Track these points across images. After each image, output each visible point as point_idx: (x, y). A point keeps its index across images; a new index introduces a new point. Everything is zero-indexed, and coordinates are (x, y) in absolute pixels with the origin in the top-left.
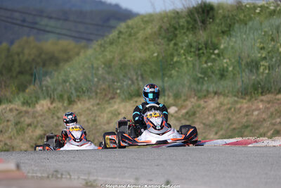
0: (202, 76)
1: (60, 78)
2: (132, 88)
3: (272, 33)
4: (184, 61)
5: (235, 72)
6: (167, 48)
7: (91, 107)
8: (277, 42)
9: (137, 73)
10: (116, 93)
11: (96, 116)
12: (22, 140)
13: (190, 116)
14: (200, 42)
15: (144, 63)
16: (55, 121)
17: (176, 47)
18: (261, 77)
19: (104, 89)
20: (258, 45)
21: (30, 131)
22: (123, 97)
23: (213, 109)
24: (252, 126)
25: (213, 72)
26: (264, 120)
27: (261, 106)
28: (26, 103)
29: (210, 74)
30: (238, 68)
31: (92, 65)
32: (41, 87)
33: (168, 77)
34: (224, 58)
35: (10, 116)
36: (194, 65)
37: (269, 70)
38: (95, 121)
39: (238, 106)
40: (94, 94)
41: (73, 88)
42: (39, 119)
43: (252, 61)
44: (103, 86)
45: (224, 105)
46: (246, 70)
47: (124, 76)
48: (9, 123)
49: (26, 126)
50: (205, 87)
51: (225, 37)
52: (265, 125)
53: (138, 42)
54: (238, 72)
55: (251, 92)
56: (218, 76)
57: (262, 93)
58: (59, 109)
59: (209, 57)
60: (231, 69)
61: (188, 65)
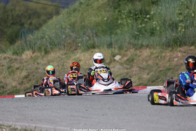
0: (138, 34)
1: (39, 35)
2: (89, 42)
3: (187, 4)
4: (125, 23)
5: (161, 31)
6: (114, 14)
7: (61, 56)
8: (190, 10)
9: (92, 32)
10: (78, 46)
11: (64, 62)
12: (13, 79)
13: (129, 62)
14: (137, 9)
15: (98, 24)
16: (36, 66)
17: (120, 14)
18: (179, 34)
19: (70, 43)
20: (177, 11)
21: (18, 73)
22: (83, 48)
23: (146, 57)
24: (173, 69)
25: (145, 31)
26: (182, 64)
27: (179, 55)
28: (15, 53)
29: (144, 32)
30: (163, 28)
31: (61, 26)
32: (26, 42)
33: (114, 34)
34: (153, 21)
35: (4, 62)
36: (132, 26)
37: (185, 29)
38: (63, 65)
39: (164, 54)
40: (63, 47)
41: (48, 42)
42: (25, 64)
43: (173, 24)
44: (69, 41)
45: (154, 54)
46: (169, 29)
47: (84, 34)
48: (4, 67)
49: (15, 70)
50: (140, 42)
51: (154, 6)
52: (182, 68)
53: (93, 10)
54: (163, 30)
55: (172, 45)
56: (149, 34)
57: (180, 46)
58: (38, 57)
59: (143, 20)
60: (158, 28)
61: (128, 25)
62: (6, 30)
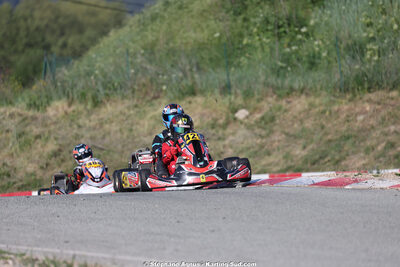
0: (284, 65)
1: (81, 69)
2: (184, 82)
3: (383, 4)
5: (331, 59)
6: (234, 25)
7: (126, 111)
8: (390, 16)
9: (190, 62)
10: (161, 90)
11: (132, 124)
12: (28, 159)
13: (266, 123)
14: (280, 16)
15: (201, 47)
16: (75, 131)
17: (246, 24)
18: (367, 66)
19: (144, 85)
20: (363, 20)
21: (39, 146)
22: (172, 96)
23: (300, 113)
24: (355, 137)
25: (298, 60)
26: (373, 127)
27: (368, 108)
28: (33, 105)
30: (334, 54)
31: (127, 51)
32: (54, 82)
33: (235, 67)
34: (315, 40)
35: (11, 124)
36: (272, 49)
37: (379, 56)
38: (131, 130)
39: (336, 108)
40: (129, 92)
41: (100, 83)
42: (52, 127)
43: (355, 44)
44: (143, 80)
45: (316, 107)
46: (347, 56)
47: (172, 66)
48: (10, 135)
49: (33, 139)
50: (287, 82)
51: (316, 8)
52: (374, 135)
53: (192, 17)
54: (335, 59)
55: (353, 89)
56: (307, 65)
57: (369, 90)
58: (80, 113)
59: (293, 38)
60: (324, 54)
61: (263, 49)
62: (13, 58)
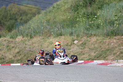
0: (89, 27)
1: (27, 27)
2: (58, 32)
3: (120, 9)
6: (74, 14)
7: (40, 40)
8: (122, 13)
9: (60, 26)
10: (51, 34)
11: (42, 44)
12: (10, 54)
13: (83, 45)
14: (89, 12)
15: (64, 21)
16: (24, 46)
17: (78, 14)
18: (115, 28)
19: (46, 32)
20: (114, 14)
21: (13, 50)
22: (54, 36)
23: (94, 42)
24: (110, 50)
25: (94, 26)
26: (116, 47)
27: (115, 41)
28: (12, 37)
30: (105, 24)
31: (41, 21)
32: (18, 31)
33: (74, 27)
34: (99, 20)
35: (5, 43)
36: (86, 22)
37: (119, 25)
38: (42, 46)
39: (105, 41)
40: (41, 34)
41: (32, 31)
42: (17, 44)
43: (111, 21)
44: (46, 31)
45: (99, 40)
46: (109, 25)
47: (55, 26)
48: (4, 46)
49: (11, 48)
50: (90, 32)
51: (100, 10)
52: (116, 49)
53: (61, 12)
54: (105, 26)
55: (110, 35)
56: (96, 27)
57: (115, 35)
58: (26, 40)
59: (92, 19)
60: (102, 24)
61: (83, 22)
62: (6, 23)
